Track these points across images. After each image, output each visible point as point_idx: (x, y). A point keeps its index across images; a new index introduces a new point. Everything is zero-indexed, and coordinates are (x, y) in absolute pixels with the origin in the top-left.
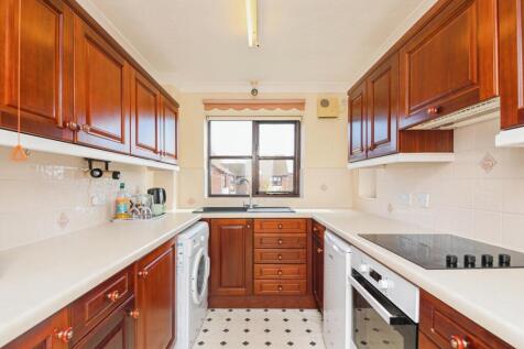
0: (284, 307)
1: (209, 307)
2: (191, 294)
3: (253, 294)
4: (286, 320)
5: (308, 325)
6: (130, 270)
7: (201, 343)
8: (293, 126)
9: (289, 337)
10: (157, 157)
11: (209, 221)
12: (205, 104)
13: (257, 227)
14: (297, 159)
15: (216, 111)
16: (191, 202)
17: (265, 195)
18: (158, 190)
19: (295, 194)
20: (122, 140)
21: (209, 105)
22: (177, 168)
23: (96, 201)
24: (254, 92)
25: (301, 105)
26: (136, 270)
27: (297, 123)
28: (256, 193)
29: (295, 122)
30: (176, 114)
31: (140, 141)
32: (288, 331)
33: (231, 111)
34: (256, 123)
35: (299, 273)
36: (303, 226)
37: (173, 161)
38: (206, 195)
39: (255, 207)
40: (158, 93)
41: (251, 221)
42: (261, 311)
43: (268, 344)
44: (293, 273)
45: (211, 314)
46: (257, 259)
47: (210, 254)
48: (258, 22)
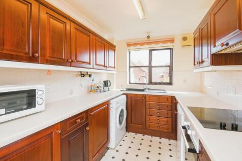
0: (161, 137)
1: (126, 131)
2: (116, 125)
3: (146, 128)
4: (160, 143)
5: (171, 147)
6: (87, 112)
7: (121, 145)
8: (169, 51)
9: (159, 151)
10: (105, 68)
11: (127, 95)
12: (128, 45)
13: (147, 99)
14: (171, 67)
15: (132, 47)
16: (122, 86)
17: (155, 84)
18: (107, 81)
19: (170, 84)
20: (90, 64)
21: (129, 45)
22: (115, 72)
23: (83, 85)
24: (148, 37)
25: (172, 41)
26: (89, 112)
27: (171, 49)
28: (151, 83)
29: (170, 49)
30: (114, 50)
31: (97, 63)
32: (160, 148)
33: (138, 47)
34: (151, 51)
35: (168, 122)
36: (170, 100)
37: (113, 69)
38: (128, 83)
39: (149, 89)
40: (105, 43)
41: (145, 96)
42: (150, 137)
43: (149, 152)
44: (165, 121)
45: (127, 134)
46: (148, 113)
47: (127, 109)
48: (143, 10)
